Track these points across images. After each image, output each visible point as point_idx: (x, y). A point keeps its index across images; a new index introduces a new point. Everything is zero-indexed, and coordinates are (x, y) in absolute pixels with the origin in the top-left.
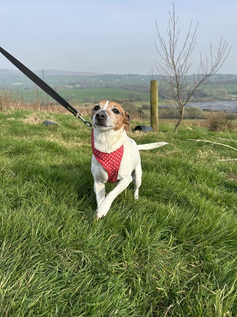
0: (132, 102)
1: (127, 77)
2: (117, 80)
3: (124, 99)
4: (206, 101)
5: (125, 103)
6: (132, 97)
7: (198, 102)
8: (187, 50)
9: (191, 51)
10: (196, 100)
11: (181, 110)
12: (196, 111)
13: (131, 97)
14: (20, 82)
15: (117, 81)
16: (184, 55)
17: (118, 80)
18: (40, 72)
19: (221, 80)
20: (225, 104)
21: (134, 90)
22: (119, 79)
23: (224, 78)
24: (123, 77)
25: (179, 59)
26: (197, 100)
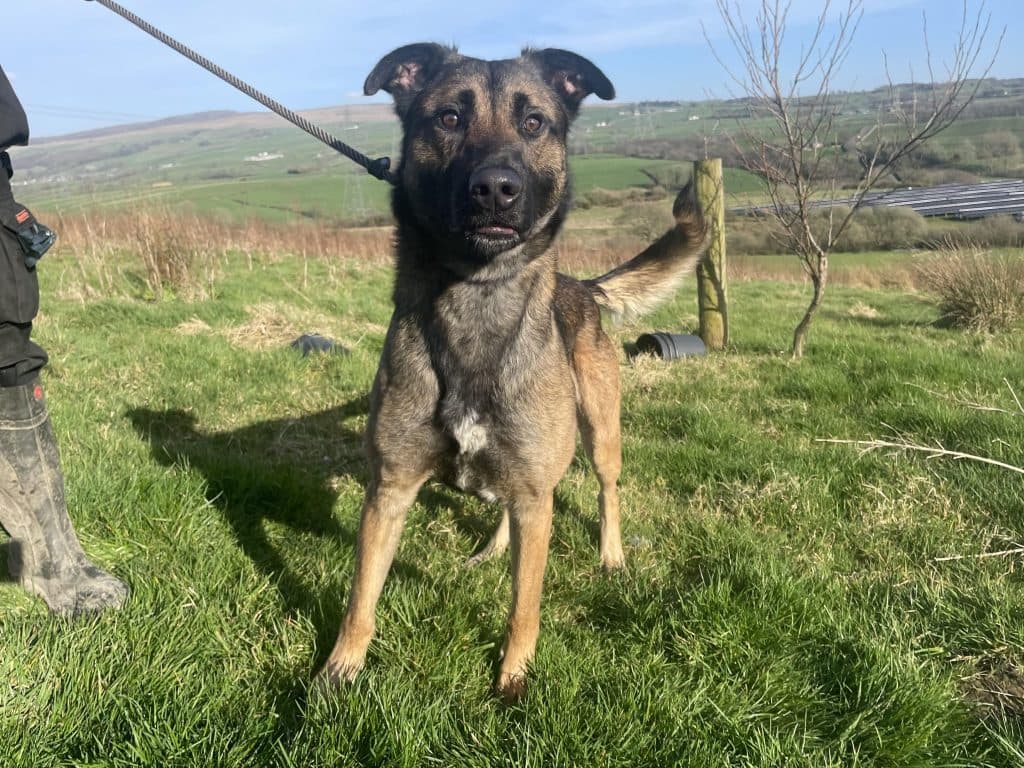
0: (655, 200)
1: (637, 114)
2: (599, 125)
3: (628, 192)
4: (937, 184)
5: (628, 203)
6: (657, 182)
7: (905, 186)
8: (831, 44)
9: (847, 46)
10: (897, 182)
11: (813, 270)
12: (897, 223)
13: (651, 182)
14: (274, 152)
15: (601, 127)
16: (819, 63)
17: (604, 124)
18: (338, 114)
19: (994, 101)
20: (1012, 191)
21: (661, 158)
22: (607, 121)
23: (1006, 93)
24: (622, 113)
25: (800, 77)
26: (899, 179)
